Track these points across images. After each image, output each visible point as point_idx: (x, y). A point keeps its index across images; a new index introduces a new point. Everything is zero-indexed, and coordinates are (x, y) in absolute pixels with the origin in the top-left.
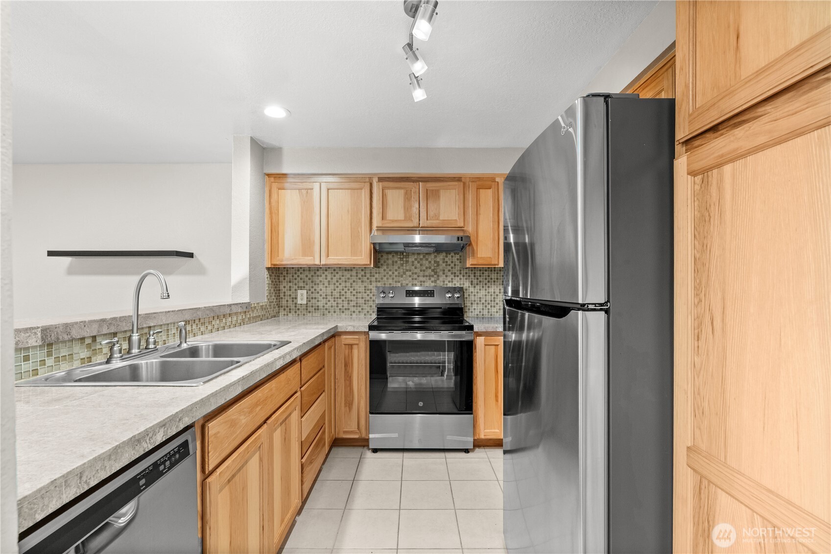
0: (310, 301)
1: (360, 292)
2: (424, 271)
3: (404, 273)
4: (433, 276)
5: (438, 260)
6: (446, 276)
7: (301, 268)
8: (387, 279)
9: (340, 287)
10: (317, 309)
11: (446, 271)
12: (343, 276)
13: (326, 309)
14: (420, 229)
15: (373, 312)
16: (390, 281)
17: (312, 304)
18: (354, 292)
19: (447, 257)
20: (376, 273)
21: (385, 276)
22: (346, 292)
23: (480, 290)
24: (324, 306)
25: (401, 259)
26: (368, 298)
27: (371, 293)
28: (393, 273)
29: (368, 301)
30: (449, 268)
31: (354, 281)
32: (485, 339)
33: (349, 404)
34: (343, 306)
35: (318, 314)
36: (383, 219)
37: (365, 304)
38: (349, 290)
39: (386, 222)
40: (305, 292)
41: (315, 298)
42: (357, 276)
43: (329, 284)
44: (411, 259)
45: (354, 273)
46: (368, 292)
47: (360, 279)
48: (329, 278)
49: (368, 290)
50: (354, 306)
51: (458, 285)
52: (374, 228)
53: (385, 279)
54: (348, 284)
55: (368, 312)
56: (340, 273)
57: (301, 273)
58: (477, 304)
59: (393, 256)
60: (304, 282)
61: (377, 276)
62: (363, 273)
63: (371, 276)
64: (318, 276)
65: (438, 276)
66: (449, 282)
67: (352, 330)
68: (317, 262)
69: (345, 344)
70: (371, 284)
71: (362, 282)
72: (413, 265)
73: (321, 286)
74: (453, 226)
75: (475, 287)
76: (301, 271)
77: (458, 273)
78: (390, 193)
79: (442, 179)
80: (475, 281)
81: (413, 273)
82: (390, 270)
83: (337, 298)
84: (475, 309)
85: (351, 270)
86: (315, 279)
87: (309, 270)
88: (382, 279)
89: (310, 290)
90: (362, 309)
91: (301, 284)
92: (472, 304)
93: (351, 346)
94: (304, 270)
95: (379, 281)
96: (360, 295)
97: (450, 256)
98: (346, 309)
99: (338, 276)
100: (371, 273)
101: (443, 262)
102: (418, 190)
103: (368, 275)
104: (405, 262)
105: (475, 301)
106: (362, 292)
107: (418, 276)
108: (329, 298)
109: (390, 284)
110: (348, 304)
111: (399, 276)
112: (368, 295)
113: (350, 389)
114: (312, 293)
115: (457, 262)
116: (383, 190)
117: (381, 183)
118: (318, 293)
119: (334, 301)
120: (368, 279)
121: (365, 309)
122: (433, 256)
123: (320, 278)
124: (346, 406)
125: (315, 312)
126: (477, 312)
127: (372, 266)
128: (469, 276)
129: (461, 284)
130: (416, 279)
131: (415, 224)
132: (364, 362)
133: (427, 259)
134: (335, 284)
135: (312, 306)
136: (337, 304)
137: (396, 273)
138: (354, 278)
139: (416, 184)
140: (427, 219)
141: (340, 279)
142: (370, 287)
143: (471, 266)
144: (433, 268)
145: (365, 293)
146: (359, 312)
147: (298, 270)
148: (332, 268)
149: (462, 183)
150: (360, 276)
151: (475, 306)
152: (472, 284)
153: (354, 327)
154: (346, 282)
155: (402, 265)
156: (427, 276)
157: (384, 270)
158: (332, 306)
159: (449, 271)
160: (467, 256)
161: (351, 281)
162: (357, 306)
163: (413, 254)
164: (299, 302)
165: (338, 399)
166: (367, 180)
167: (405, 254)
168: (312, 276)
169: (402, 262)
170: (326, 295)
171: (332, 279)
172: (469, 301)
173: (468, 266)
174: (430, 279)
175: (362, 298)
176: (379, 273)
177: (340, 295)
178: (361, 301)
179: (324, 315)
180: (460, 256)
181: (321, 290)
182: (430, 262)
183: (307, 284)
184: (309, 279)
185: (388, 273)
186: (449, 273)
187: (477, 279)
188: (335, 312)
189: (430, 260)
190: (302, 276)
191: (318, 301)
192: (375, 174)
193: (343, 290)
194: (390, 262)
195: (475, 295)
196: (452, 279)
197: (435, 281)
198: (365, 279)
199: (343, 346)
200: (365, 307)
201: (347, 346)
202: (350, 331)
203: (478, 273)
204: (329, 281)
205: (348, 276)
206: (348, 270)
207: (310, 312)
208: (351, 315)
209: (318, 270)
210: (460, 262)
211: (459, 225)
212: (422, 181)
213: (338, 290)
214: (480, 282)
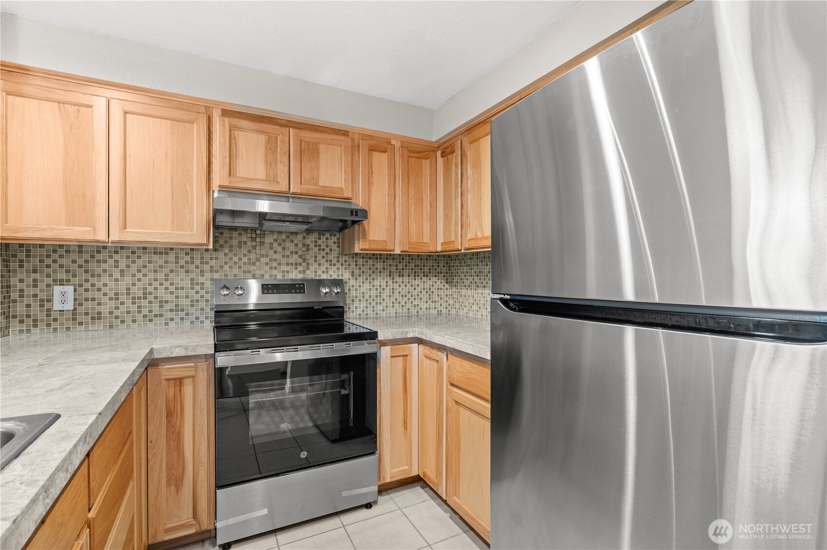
0: (81, 305)
1: (182, 288)
2: (288, 257)
3: (258, 260)
4: (300, 264)
5: (307, 243)
6: (319, 265)
7: (61, 246)
8: (231, 267)
9: (146, 280)
10: (99, 317)
11: (319, 257)
12: (150, 262)
13: (117, 317)
14: (289, 195)
15: (207, 318)
16: (236, 271)
17: (87, 309)
18: (172, 289)
19: (320, 239)
20: (211, 259)
21: (226, 263)
22: (156, 289)
23: (363, 282)
24: (111, 313)
25: (253, 239)
26: (198, 297)
27: (202, 288)
28: (240, 259)
29: (197, 301)
30: (323, 253)
31: (172, 271)
32: (391, 349)
33: (175, 480)
34: (150, 311)
35: (99, 326)
36: (230, 175)
37: (192, 306)
38: (161, 284)
39: (236, 179)
40: (70, 289)
41: (93, 299)
42: (177, 263)
43: (122, 276)
44: (268, 240)
45: (171, 257)
46: (198, 288)
47: (182, 267)
48: (122, 264)
49: (197, 284)
50: (171, 310)
51: (335, 277)
52: (215, 186)
53: (226, 267)
54: (161, 276)
55: (197, 318)
56: (145, 258)
57: (61, 256)
58: (360, 300)
59: (240, 234)
60: (68, 271)
61: (213, 263)
62: (188, 258)
63: (202, 263)
64: (99, 261)
65: (308, 264)
66: (323, 272)
67: (182, 354)
68: (102, 236)
69: (165, 379)
70: (202, 276)
71: (187, 272)
72: (271, 248)
73: (105, 279)
74: (338, 196)
75: (356, 279)
76: (62, 251)
77: (335, 261)
78: (241, 136)
79: (322, 129)
80: (357, 272)
81: (271, 260)
82: (235, 255)
83: (139, 298)
84: (356, 308)
85: (167, 253)
86: (93, 266)
87: (80, 252)
88: (221, 267)
89: (81, 285)
90: (187, 314)
91: (62, 275)
92: (353, 301)
93: (179, 382)
94: (68, 251)
95: (217, 271)
96: (182, 293)
97: (323, 238)
98: (156, 316)
99: (140, 262)
100: (202, 258)
101: (316, 246)
102: (287, 139)
103: (197, 262)
104: (258, 244)
105: (356, 297)
106: (187, 288)
107: (280, 264)
108: (122, 298)
109: (235, 275)
110: (161, 307)
111: (249, 264)
112: (197, 292)
113: (178, 454)
114: (87, 290)
115: (334, 247)
116: (230, 130)
117: (227, 120)
118: (99, 290)
119: (133, 303)
120: (197, 267)
121: (193, 314)
122: (300, 237)
123: (104, 266)
124: (169, 484)
125: (93, 324)
126: (359, 311)
127: (211, 247)
128: (349, 265)
129: (338, 276)
130: (276, 268)
131: (283, 187)
132: (204, 405)
133: (292, 241)
134: (134, 275)
135: (87, 314)
136: (139, 307)
137: (245, 259)
138: (172, 266)
139: (284, 130)
140: (301, 183)
141: (144, 267)
142: (201, 280)
143: (361, 252)
144: (300, 253)
145: (192, 288)
146: (182, 319)
147: (55, 251)
148: (128, 248)
149: (350, 139)
150: (182, 262)
151: (356, 304)
152: (353, 276)
153: (186, 348)
154: (156, 271)
155: (254, 247)
156: (292, 264)
157: (226, 254)
158: (128, 312)
159: (323, 257)
160: (356, 238)
161: (167, 271)
162: (177, 310)
163: (272, 232)
164: (57, 306)
165: (154, 476)
166: (203, 110)
167: (258, 232)
168: (86, 261)
169: (254, 244)
170: (117, 294)
171: (128, 266)
172: (349, 297)
173: (357, 251)
174: (296, 268)
175: (187, 297)
176: (217, 258)
177: (144, 294)
178: (184, 302)
179: (111, 327)
180: (338, 239)
181: (105, 285)
182: (296, 245)
183: (74, 276)
184: (80, 266)
185: (231, 259)
186: (323, 261)
187: (360, 269)
188: (134, 321)
189: (295, 242)
190: (64, 261)
191: (99, 304)
192: (217, 103)
193: (150, 284)
194: (235, 242)
195: (356, 290)
196: (327, 268)
197: (304, 271)
198: (191, 267)
199: (164, 382)
200: (192, 310)
201: (172, 382)
202: (178, 355)
203: (360, 261)
204: (122, 271)
205: (162, 262)
206: (161, 253)
207: (81, 324)
208: (167, 324)
209: (99, 252)
210: (338, 247)
211: (346, 195)
212: (293, 127)
213: (140, 285)
214: (363, 272)
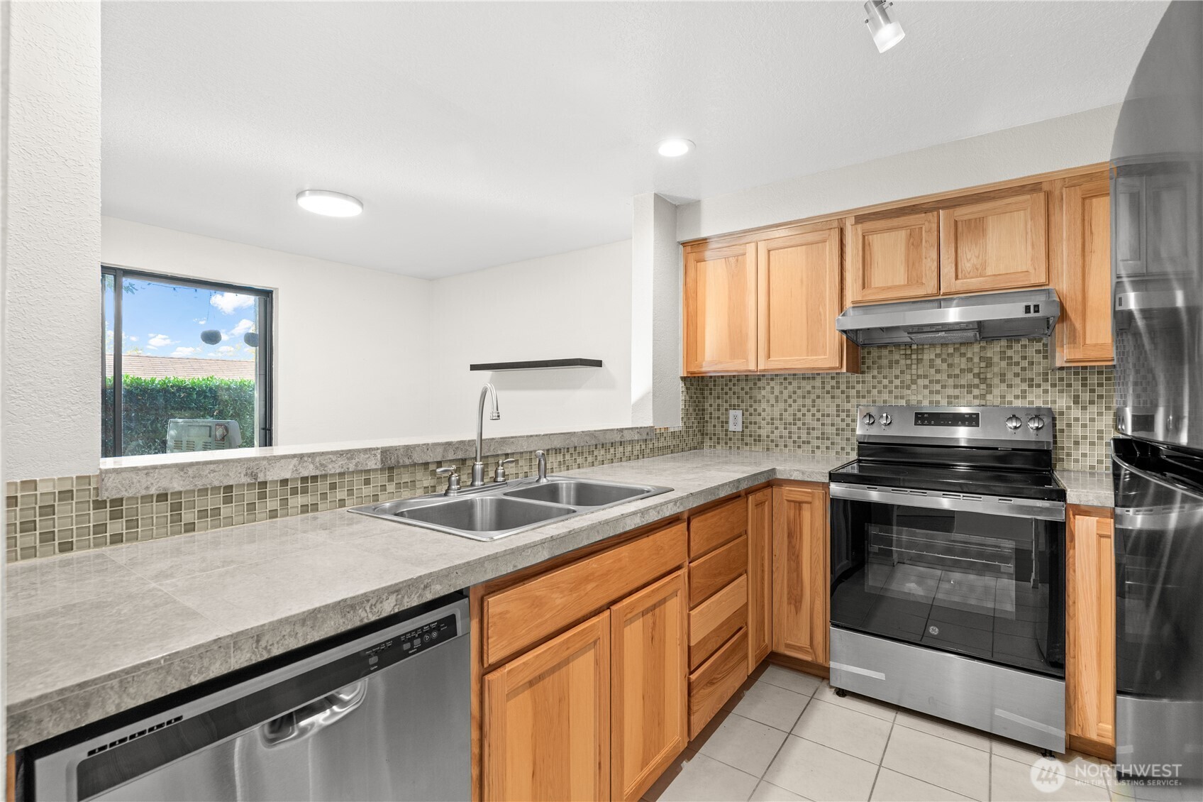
0: (747, 427)
1: (828, 415)
2: (956, 376)
3: (913, 382)
4: (977, 386)
5: (989, 354)
6: (1010, 386)
7: (734, 376)
8: (880, 392)
9: (795, 406)
10: (758, 439)
11: (1009, 376)
12: (799, 388)
13: (772, 441)
14: (940, 297)
15: (852, 449)
16: (885, 396)
17: (751, 431)
18: (819, 415)
19: (1011, 347)
20: (858, 382)
21: (874, 387)
22: (804, 415)
23: (1100, 414)
24: (768, 436)
25: (907, 356)
26: (843, 425)
27: (848, 416)
28: (891, 382)
29: (843, 430)
30: (1017, 369)
31: (818, 397)
32: (1098, 522)
33: (796, 600)
34: (799, 437)
35: (759, 448)
36: (864, 287)
37: (838, 435)
38: (809, 411)
39: (870, 291)
40: (739, 413)
41: (755, 423)
42: (823, 388)
43: (777, 401)
44: (928, 355)
45: (818, 383)
46: (843, 415)
47: (828, 392)
48: (777, 392)
49: (843, 411)
50: (818, 438)
51: (1039, 403)
52: (848, 304)
53: (875, 392)
54: (808, 402)
55: (843, 449)
56: (795, 384)
57: (734, 385)
58: (1092, 444)
59: (891, 352)
60: (738, 398)
61: (859, 387)
62: (833, 383)
63: (848, 388)
64: (759, 388)
65: (990, 386)
66: (1017, 397)
67: (799, 478)
68: (752, 367)
69: (788, 501)
70: (848, 402)
71: (833, 397)
72: (931, 366)
73: (764, 405)
74: (1020, 284)
75: (1084, 408)
76: (735, 381)
77: (1037, 380)
78: (876, 241)
79: (992, 195)
80: (1086, 396)
81: (931, 382)
82: (885, 377)
83: (790, 424)
84: (1084, 455)
85: (814, 378)
86: (755, 392)
87: (747, 380)
88: (869, 392)
89: (747, 410)
90: (833, 444)
91: (735, 401)
92: (1077, 443)
93: (799, 504)
94: (738, 380)
95: (864, 397)
96: (828, 420)
97: (1017, 347)
98: (804, 442)
99: (790, 388)
100: (848, 382)
101: (1001, 359)
102: (935, 226)
103: (843, 387)
104: (915, 362)
105: (1085, 437)
106: (833, 416)
107: (944, 387)
108: (777, 423)
109: (885, 402)
110: (809, 433)
111: (902, 387)
112: (843, 420)
113: (798, 576)
114: (751, 414)
115: (1038, 358)
116: (864, 237)
117: (860, 225)
118: (760, 415)
119: (785, 429)
120: (843, 392)
121: (838, 444)
122: (976, 348)
123: (763, 392)
124: (789, 603)
125: (755, 445)
126: (1089, 461)
127: (844, 370)
128: (1069, 385)
129: (1045, 402)
130: (938, 392)
131: (930, 288)
132: (821, 535)
133: (963, 355)
134: (786, 401)
135: (751, 436)
136: (790, 433)
137: (897, 382)
138: (819, 392)
139: (932, 217)
140: (957, 278)
141: (795, 393)
142: (847, 406)
143: (1068, 365)
144: (976, 371)
145: (838, 416)
146: (827, 448)
147: (730, 381)
148: (781, 375)
149: (1042, 196)
150: (828, 387)
151: (1085, 448)
152: (1076, 402)
153: (803, 473)
154: (804, 397)
155: (909, 367)
156: (962, 386)
157: (874, 377)
158: (781, 437)
159: (1016, 375)
160: (1058, 344)
161: (813, 396)
162: (823, 439)
163: (933, 345)
164: (731, 428)
165: (777, 588)
166: (835, 224)
167: (914, 347)
168: (751, 389)
169: (909, 362)
170: (772, 419)
171: (781, 393)
172: (1069, 437)
173: (1058, 364)
174: (969, 392)
175: (833, 425)
176: (864, 382)
177: (794, 420)
178: (830, 430)
179: (768, 449)
180: (1045, 345)
181: (764, 410)
182: (970, 360)
183: (742, 402)
184: (746, 393)
185: (880, 382)
186: (1018, 380)
187: (1092, 391)
188: (786, 446)
189: (969, 355)
190: (736, 389)
191: (760, 428)
192: (849, 212)
193: (799, 410)
194: (885, 362)
195: (1084, 426)
196: (1024, 392)
197: (983, 396)
198: (838, 392)
199: (786, 502)
200: (837, 439)
201: (793, 504)
202: (796, 479)
203: (1095, 379)
204: (777, 397)
205: (809, 388)
206: (809, 378)
207: (747, 444)
208: (813, 452)
209: (759, 380)
210: (1045, 357)
211: (1034, 280)
212: (943, 208)
213: (791, 411)
214: (1100, 397)
